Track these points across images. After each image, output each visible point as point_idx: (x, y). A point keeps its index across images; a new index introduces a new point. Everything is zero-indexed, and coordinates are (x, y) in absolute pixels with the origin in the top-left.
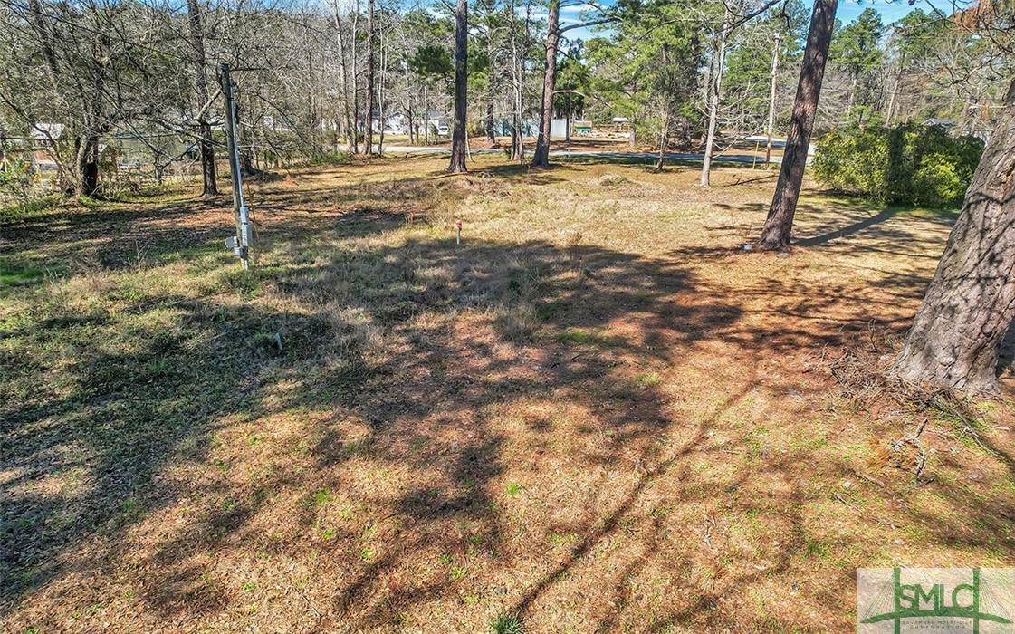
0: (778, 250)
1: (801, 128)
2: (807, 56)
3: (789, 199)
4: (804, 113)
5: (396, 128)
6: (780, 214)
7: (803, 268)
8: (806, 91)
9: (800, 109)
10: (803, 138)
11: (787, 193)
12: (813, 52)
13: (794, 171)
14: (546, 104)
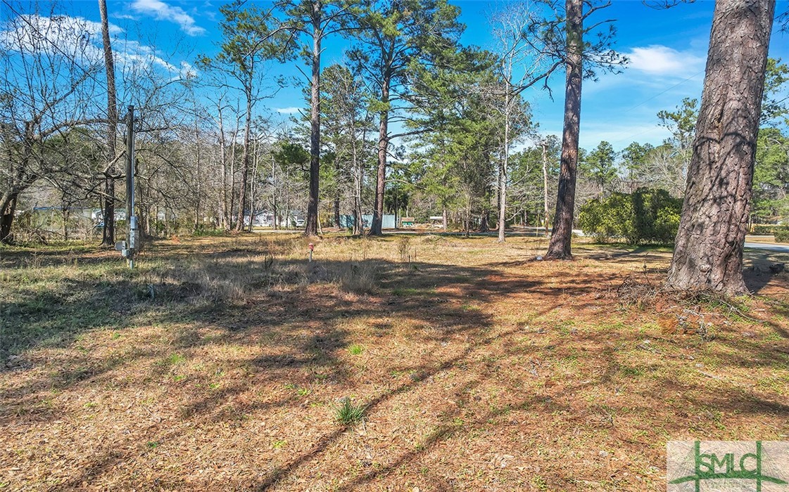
0: (563, 259)
1: (569, 166)
2: (566, 118)
3: (566, 219)
4: (569, 156)
6: (561, 231)
8: (569, 140)
9: (566, 154)
10: (571, 174)
11: (564, 215)
12: (571, 114)
13: (568, 198)
14: (379, 189)
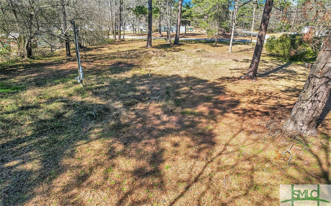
0: (252, 79)
1: (261, 39)
2: (263, 16)
3: (256, 63)
4: (262, 35)
5: (128, 29)
6: (253, 67)
7: (260, 85)
8: (263, 27)
9: (261, 33)
10: (261, 43)
11: (256, 61)
12: (266, 15)
13: (258, 53)
14: (178, 24)
